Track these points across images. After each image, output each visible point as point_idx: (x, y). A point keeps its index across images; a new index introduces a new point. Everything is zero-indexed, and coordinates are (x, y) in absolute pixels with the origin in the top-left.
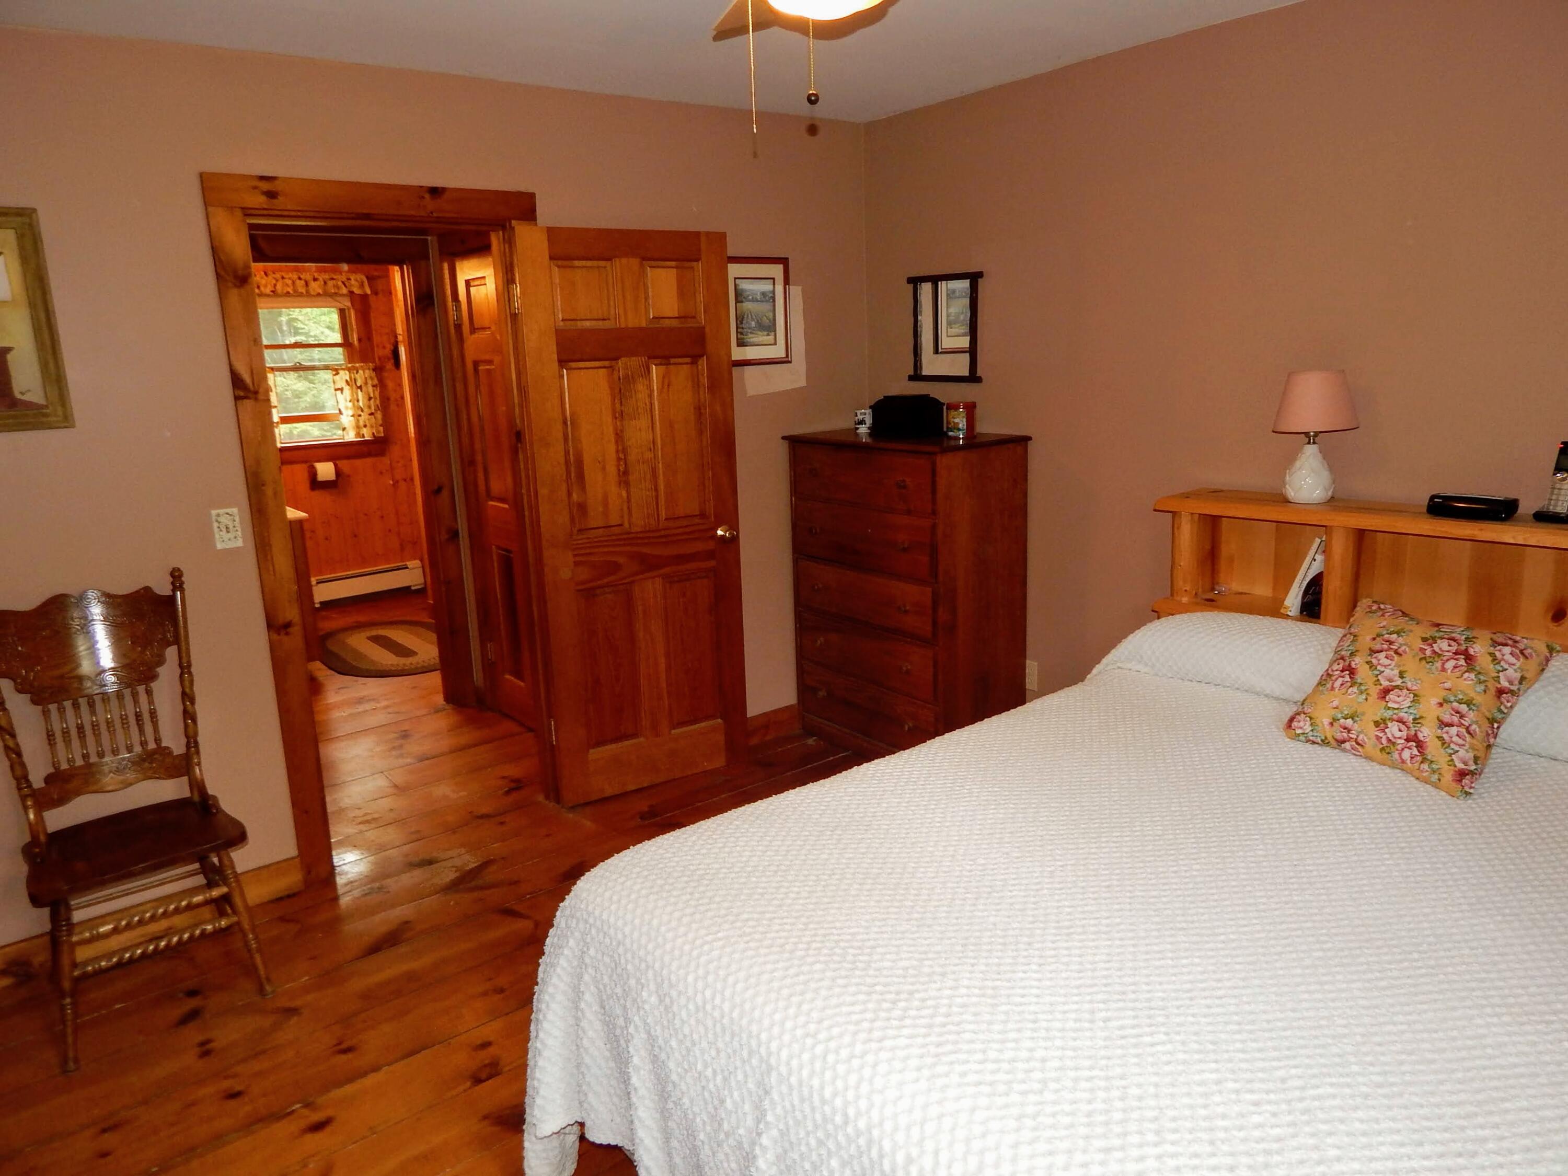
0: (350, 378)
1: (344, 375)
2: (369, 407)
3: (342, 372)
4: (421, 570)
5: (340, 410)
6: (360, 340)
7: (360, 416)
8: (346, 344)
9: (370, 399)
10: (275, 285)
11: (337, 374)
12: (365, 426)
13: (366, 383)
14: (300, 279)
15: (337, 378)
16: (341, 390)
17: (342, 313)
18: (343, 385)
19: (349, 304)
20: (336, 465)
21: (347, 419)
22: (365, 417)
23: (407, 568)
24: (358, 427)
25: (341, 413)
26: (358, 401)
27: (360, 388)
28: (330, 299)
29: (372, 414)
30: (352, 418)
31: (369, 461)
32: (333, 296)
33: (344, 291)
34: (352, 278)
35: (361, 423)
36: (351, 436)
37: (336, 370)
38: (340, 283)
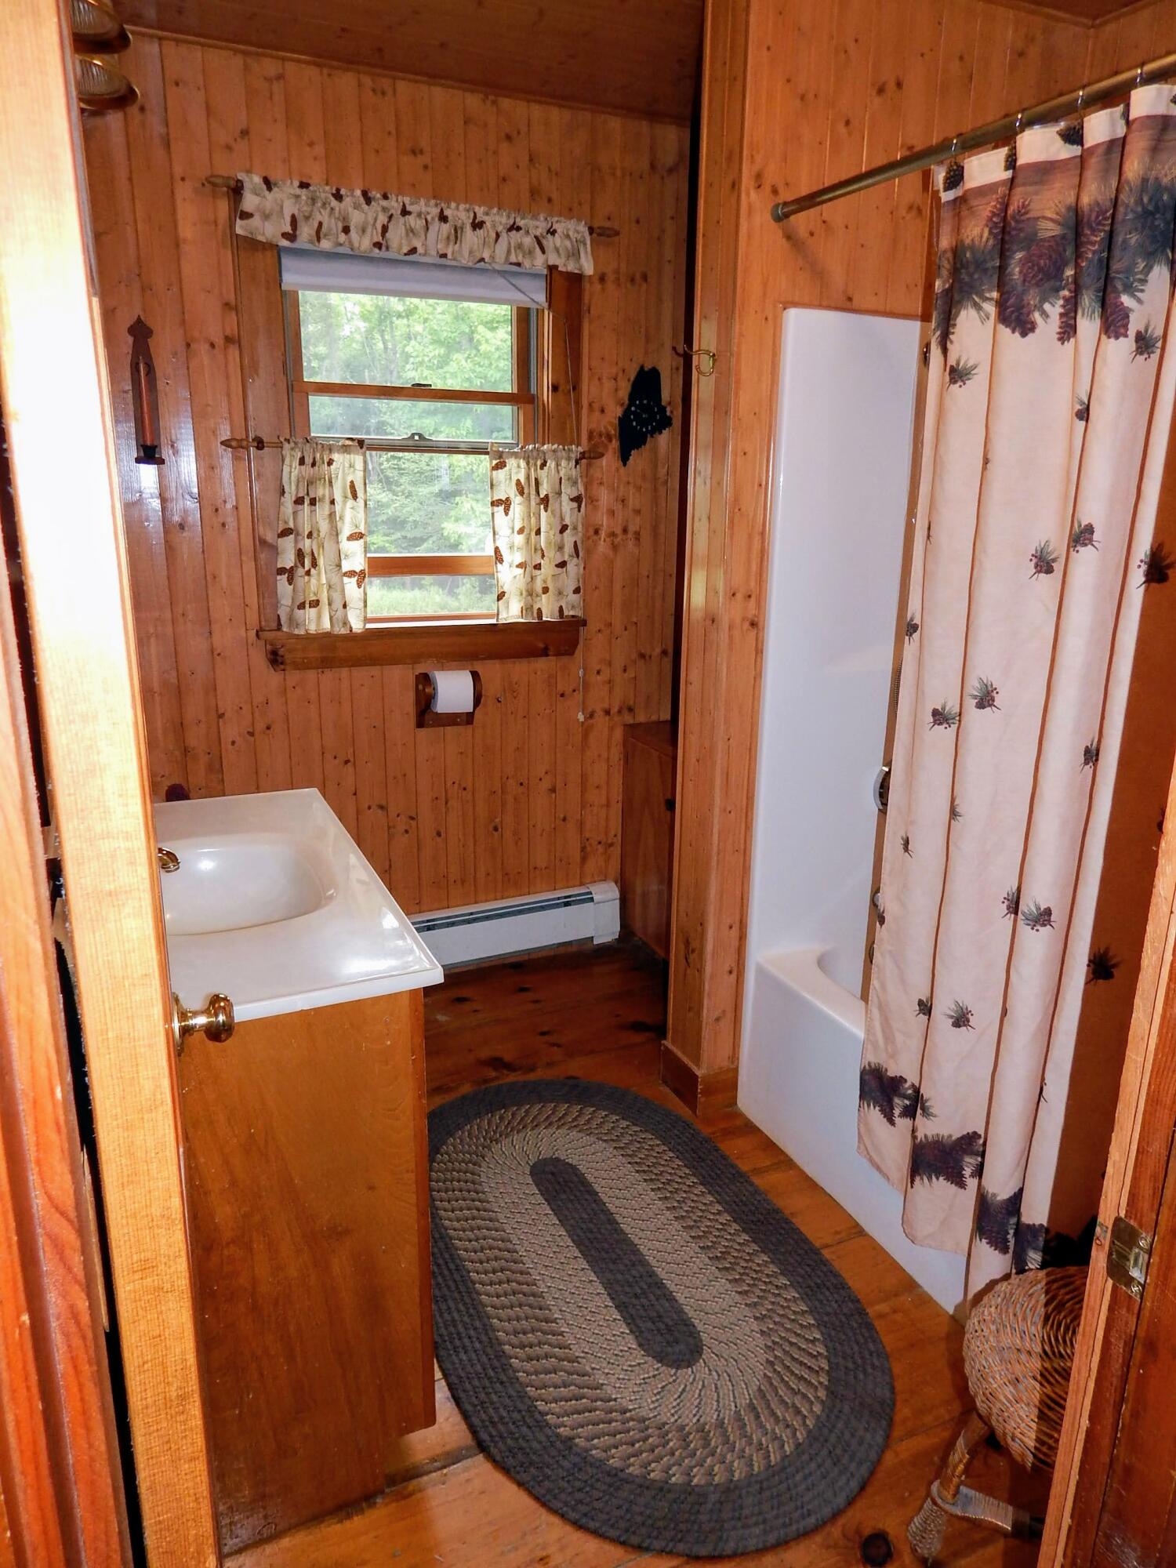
0: (528, 477)
1: (517, 469)
2: (561, 548)
3: (511, 463)
4: (617, 902)
5: (497, 550)
6: (555, 388)
7: (538, 567)
8: (522, 397)
9: (564, 529)
10: (385, 229)
11: (500, 466)
12: (546, 590)
13: (559, 493)
14: (443, 218)
15: (500, 474)
16: (506, 504)
17: (524, 320)
18: (512, 492)
19: (541, 298)
20: (475, 676)
21: (509, 576)
22: (548, 569)
23: (592, 900)
24: (530, 593)
25: (498, 557)
26: (538, 532)
27: (545, 501)
28: (501, 281)
29: (562, 565)
30: (520, 571)
31: (542, 664)
32: (514, 271)
33: (539, 262)
34: (560, 228)
35: (539, 585)
36: (512, 612)
37: (500, 455)
38: (528, 241)
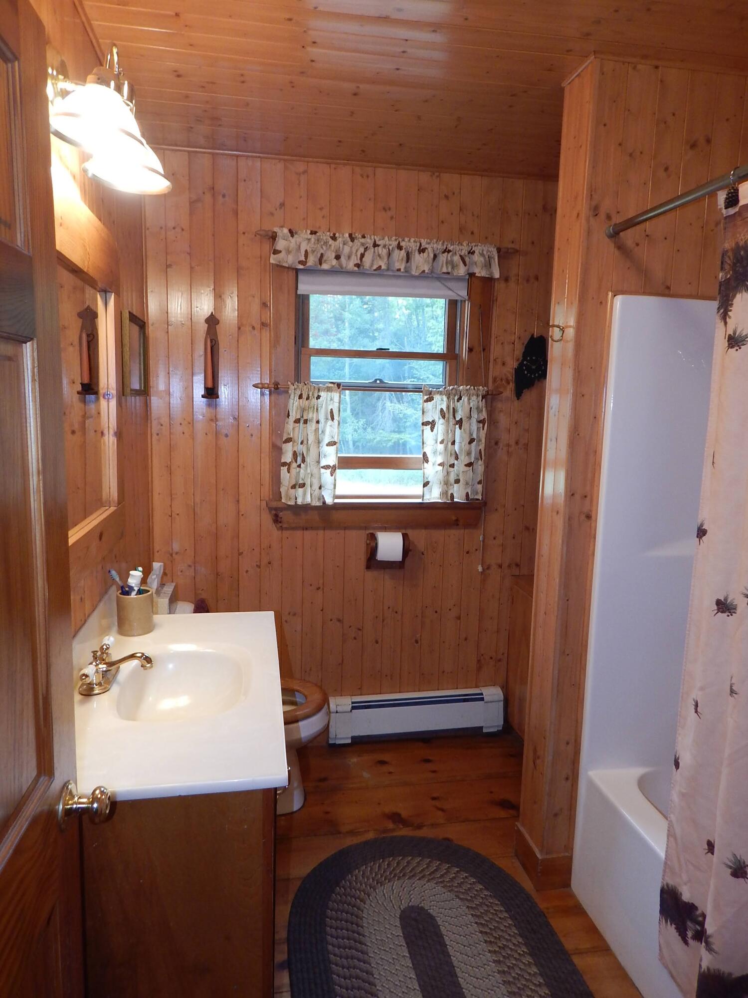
0: (448, 407)
1: (441, 402)
2: (469, 454)
3: (437, 398)
4: (502, 704)
5: (425, 454)
6: (470, 350)
7: (452, 466)
8: (449, 356)
9: (471, 441)
10: (362, 256)
11: (430, 399)
12: (457, 481)
13: (470, 417)
14: (400, 248)
15: (429, 405)
16: (432, 424)
17: (453, 307)
18: (436, 416)
19: (464, 293)
20: (405, 537)
21: (433, 470)
22: (460, 466)
23: (482, 699)
24: (446, 483)
25: (425, 459)
26: (453, 443)
27: (460, 423)
28: (438, 284)
29: (470, 465)
30: (441, 468)
31: (454, 534)
32: (445, 278)
33: (462, 271)
34: (477, 250)
35: (452, 478)
36: (434, 495)
37: (430, 393)
38: (457, 258)
